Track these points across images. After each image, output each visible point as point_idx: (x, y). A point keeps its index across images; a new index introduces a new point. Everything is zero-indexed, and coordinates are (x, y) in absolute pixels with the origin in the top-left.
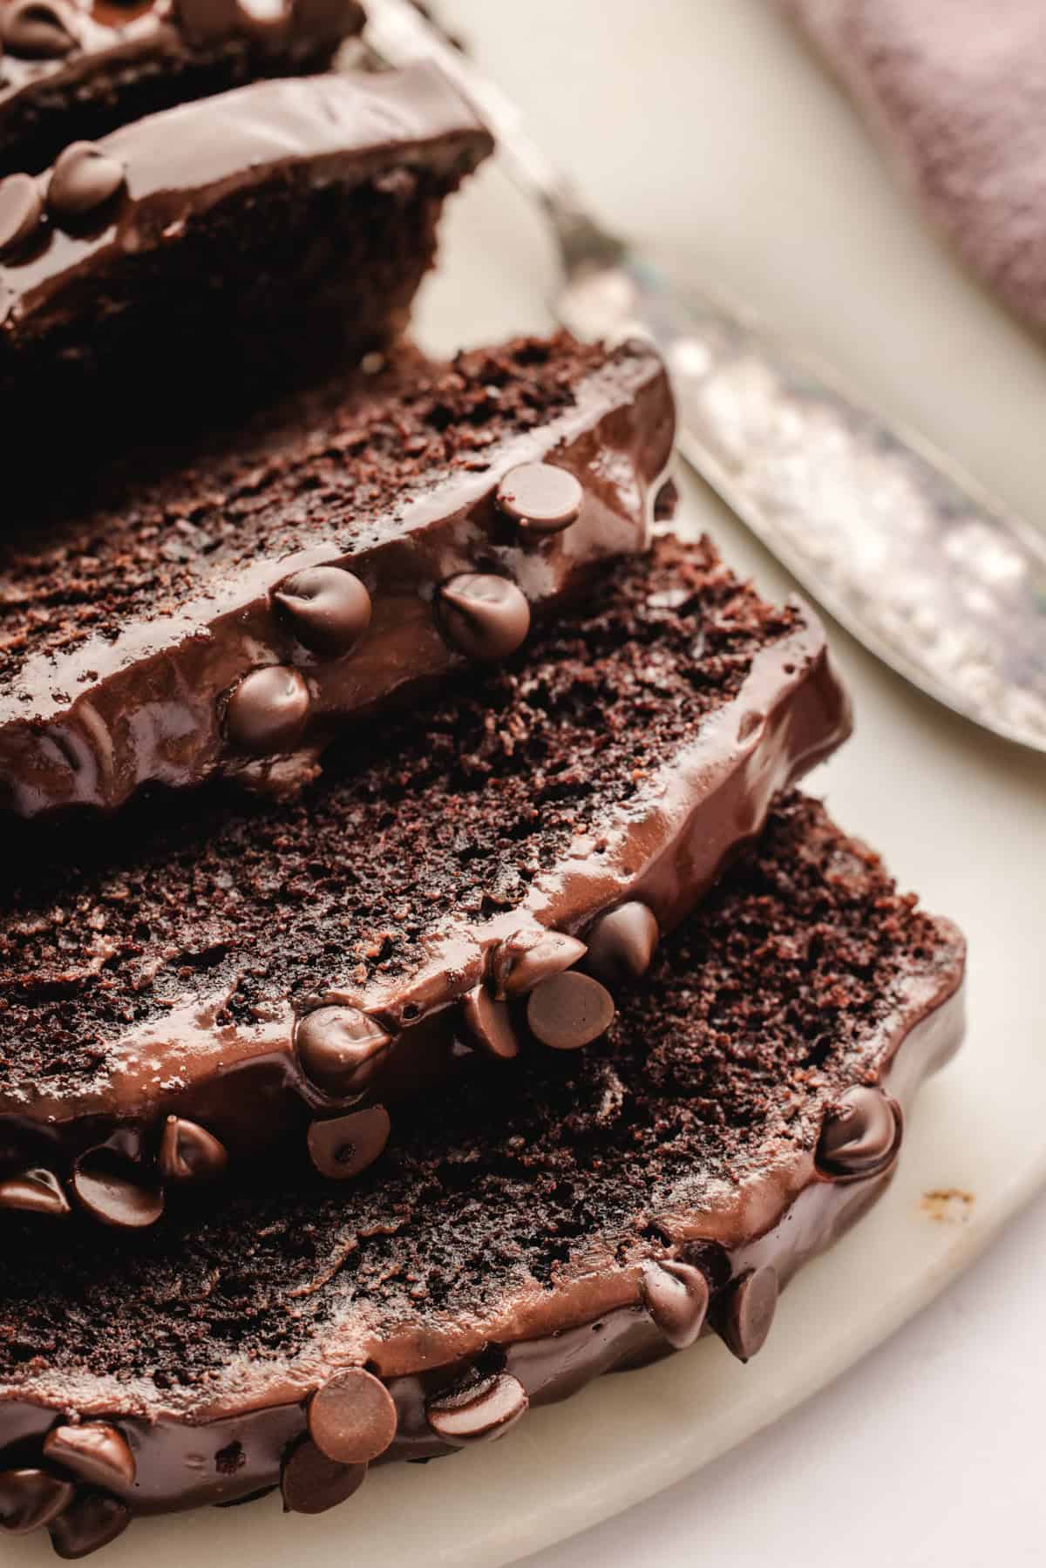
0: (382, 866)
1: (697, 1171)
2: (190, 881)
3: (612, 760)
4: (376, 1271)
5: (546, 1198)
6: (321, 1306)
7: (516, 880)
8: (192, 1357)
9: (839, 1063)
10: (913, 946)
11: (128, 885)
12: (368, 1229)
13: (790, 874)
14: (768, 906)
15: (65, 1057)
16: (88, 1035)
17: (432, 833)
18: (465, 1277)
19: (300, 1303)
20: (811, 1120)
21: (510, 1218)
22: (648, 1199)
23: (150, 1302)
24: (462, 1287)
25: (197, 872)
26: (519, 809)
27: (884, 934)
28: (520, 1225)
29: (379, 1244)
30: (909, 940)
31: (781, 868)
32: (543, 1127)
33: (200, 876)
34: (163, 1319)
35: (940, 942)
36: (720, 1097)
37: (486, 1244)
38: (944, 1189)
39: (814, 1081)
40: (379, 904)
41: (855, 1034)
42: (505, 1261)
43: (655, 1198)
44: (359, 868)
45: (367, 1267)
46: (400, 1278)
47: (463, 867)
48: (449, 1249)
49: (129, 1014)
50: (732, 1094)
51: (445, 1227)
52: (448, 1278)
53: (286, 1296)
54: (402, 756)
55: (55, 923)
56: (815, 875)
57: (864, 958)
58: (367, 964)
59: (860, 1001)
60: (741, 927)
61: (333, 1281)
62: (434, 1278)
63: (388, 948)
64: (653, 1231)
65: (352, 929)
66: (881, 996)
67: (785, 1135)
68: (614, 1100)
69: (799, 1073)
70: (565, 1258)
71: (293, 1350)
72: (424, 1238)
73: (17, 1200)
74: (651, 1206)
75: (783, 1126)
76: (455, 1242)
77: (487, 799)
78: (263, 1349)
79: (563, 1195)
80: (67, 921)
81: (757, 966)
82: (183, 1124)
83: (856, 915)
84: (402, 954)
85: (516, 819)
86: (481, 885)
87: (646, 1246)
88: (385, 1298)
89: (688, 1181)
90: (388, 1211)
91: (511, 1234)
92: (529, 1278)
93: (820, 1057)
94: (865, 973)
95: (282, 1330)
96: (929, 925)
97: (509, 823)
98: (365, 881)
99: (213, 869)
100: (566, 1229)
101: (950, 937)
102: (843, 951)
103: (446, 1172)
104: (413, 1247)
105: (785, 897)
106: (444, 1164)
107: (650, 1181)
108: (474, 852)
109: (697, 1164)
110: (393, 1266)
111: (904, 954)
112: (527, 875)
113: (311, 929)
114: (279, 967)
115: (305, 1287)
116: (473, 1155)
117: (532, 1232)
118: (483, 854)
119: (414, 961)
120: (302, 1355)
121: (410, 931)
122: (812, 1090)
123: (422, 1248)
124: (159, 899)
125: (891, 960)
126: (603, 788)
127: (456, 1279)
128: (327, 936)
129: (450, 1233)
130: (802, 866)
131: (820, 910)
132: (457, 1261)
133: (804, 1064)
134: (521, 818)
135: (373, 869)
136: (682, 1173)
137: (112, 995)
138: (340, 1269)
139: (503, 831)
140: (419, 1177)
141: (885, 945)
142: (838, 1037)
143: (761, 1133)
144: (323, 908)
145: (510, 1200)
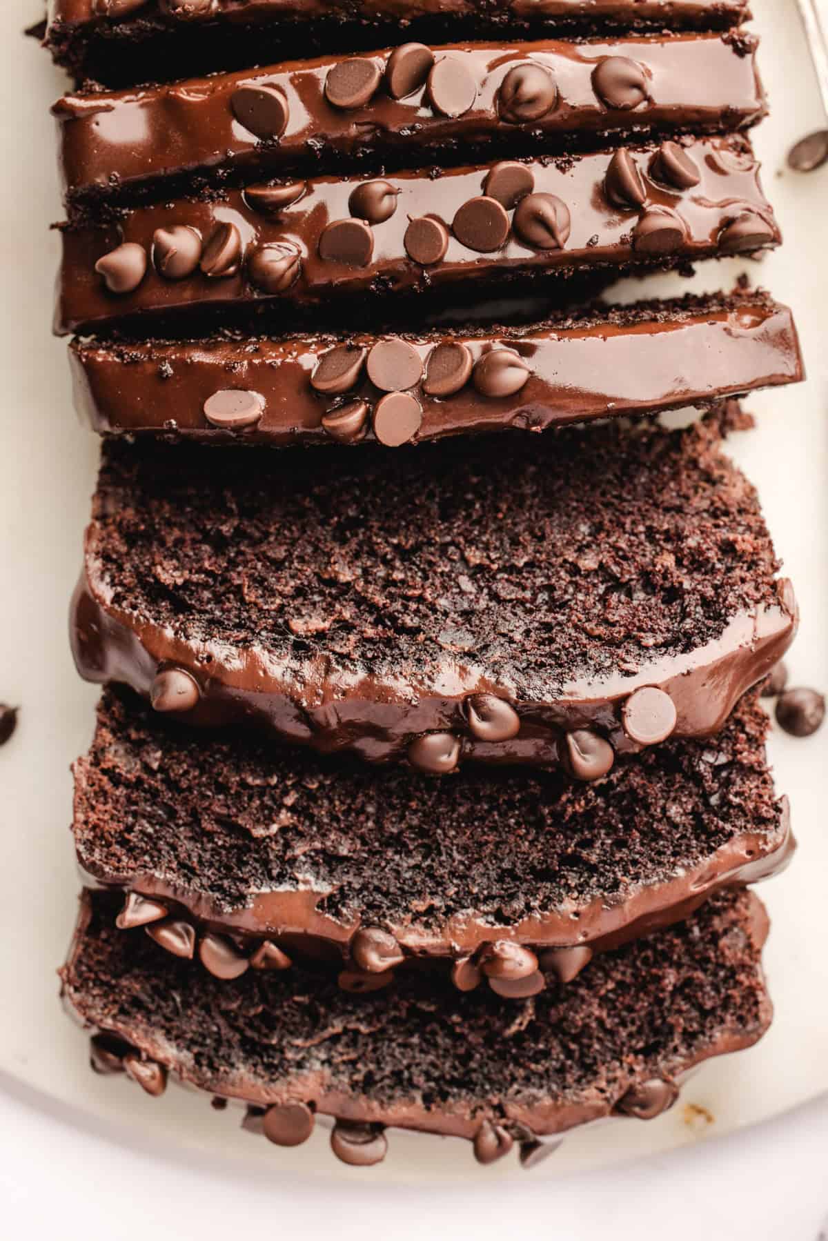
0: (459, 852)
1: (541, 1087)
2: (354, 798)
3: (617, 859)
4: (341, 1053)
5: (457, 1057)
6: (303, 1058)
7: (522, 906)
8: (221, 1054)
9: (656, 1064)
10: (739, 1012)
11: (320, 782)
12: (352, 1026)
13: (701, 930)
14: (676, 945)
15: (226, 883)
16: (246, 876)
17: (497, 845)
18: (387, 1082)
19: (294, 1050)
20: (621, 1087)
21: (431, 1057)
22: (507, 1089)
23: (218, 1006)
24: (382, 1088)
25: (360, 795)
26: (549, 861)
27: (729, 997)
28: (433, 1064)
29: (353, 1038)
30: (741, 1007)
31: (698, 924)
32: (476, 1016)
33: (359, 801)
34: (220, 1021)
35: (756, 1017)
36: (581, 1045)
37: (408, 1067)
38: (701, 1106)
39: (638, 1068)
40: (442, 877)
41: (675, 1050)
42: (412, 1084)
43: (511, 1091)
44: (445, 846)
45: (340, 1048)
46: (353, 1063)
47: (500, 879)
48: (388, 1058)
49: (275, 872)
50: (590, 1046)
51: (394, 1045)
52: (377, 1077)
53: (289, 1043)
54: (511, 782)
55: (269, 785)
56: (715, 938)
57: (709, 1005)
58: (414, 914)
59: (690, 1030)
60: (654, 949)
61: (317, 1046)
62: (370, 1074)
63: (431, 910)
64: (500, 1110)
65: (419, 886)
66: (703, 1033)
67: (602, 1091)
68: (521, 1024)
69: (631, 1057)
70: (444, 1099)
71: (274, 1077)
72: (379, 1044)
73: (168, 941)
74: (506, 1095)
75: (603, 1084)
76: (393, 1056)
77: (538, 841)
78: (260, 1069)
79: (466, 1058)
80: (276, 787)
81: (648, 978)
82: (273, 947)
83: (722, 974)
84: (436, 919)
85: (544, 866)
86: (502, 897)
87: (490, 1114)
88: (339, 1072)
89: (534, 1091)
90: (369, 1020)
91: (424, 1067)
92: (419, 1101)
93: (649, 1052)
94: (705, 1014)
95: (276, 1062)
96: (756, 1003)
97: (539, 867)
98: (443, 858)
99: (370, 799)
100: (453, 1082)
101: (762, 1016)
102: (700, 994)
103: (413, 1011)
104: (370, 1047)
105: (690, 944)
106: (414, 1005)
107: (514, 1079)
108: (511, 873)
109: (544, 1082)
110: (353, 1056)
111: (733, 1015)
112: (529, 908)
113: (398, 872)
114: (367, 889)
115: (299, 1042)
116: (432, 1008)
117: (436, 1074)
118: (515, 878)
119: (440, 926)
120: (278, 1083)
121: (447, 906)
122: (632, 1071)
123: (374, 1050)
124: (331, 801)
125: (723, 1014)
126: (602, 874)
127: (382, 1080)
128: (404, 883)
129: (394, 1050)
130: (711, 930)
131: (702, 963)
132: (388, 1070)
133: (637, 1052)
134: (547, 867)
135: (452, 850)
136: (534, 1085)
137: (272, 857)
138: (325, 1040)
139: (533, 869)
140: (396, 1007)
141: (726, 1003)
142: (665, 1047)
143: (589, 1082)
144: (412, 862)
145: (436, 1046)
